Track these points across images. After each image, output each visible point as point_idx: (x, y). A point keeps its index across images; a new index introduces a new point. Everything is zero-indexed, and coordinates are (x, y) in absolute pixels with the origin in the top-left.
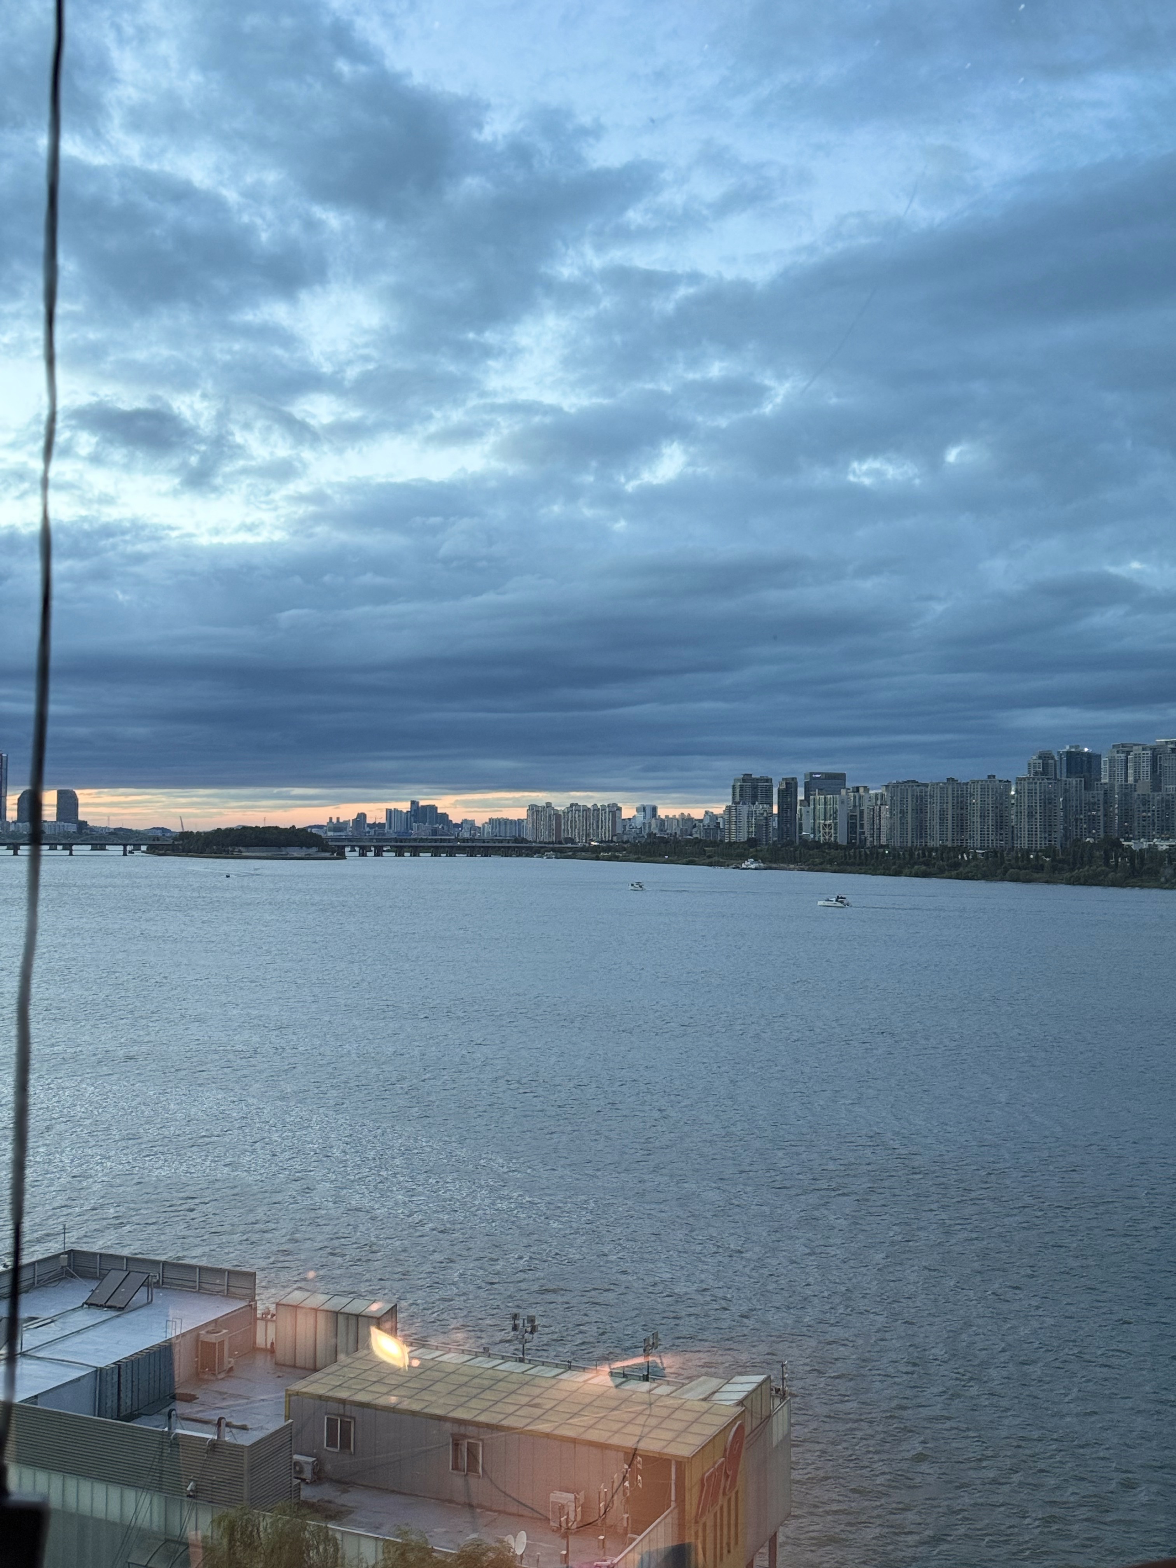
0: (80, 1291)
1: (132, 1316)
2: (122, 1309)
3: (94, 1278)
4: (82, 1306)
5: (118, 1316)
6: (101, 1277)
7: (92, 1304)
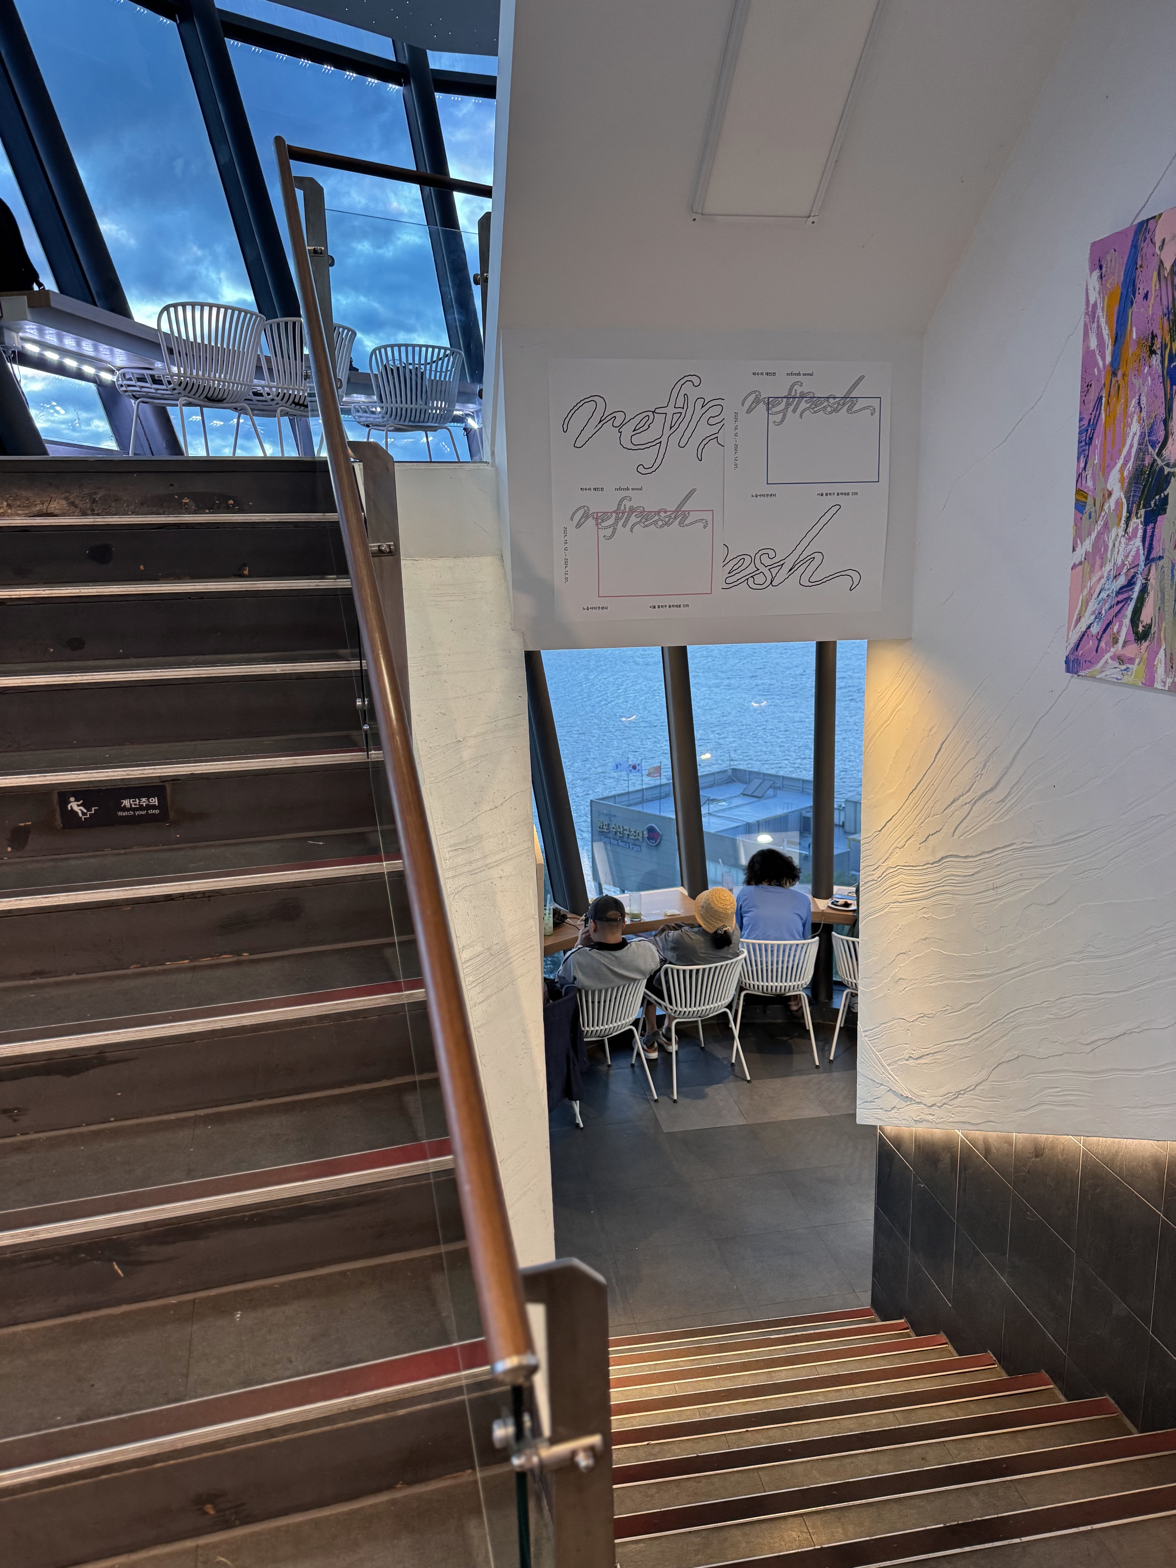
0: (739, 788)
1: (765, 801)
2: (760, 797)
3: (745, 783)
4: (739, 796)
5: (758, 801)
6: (748, 783)
7: (745, 795)
